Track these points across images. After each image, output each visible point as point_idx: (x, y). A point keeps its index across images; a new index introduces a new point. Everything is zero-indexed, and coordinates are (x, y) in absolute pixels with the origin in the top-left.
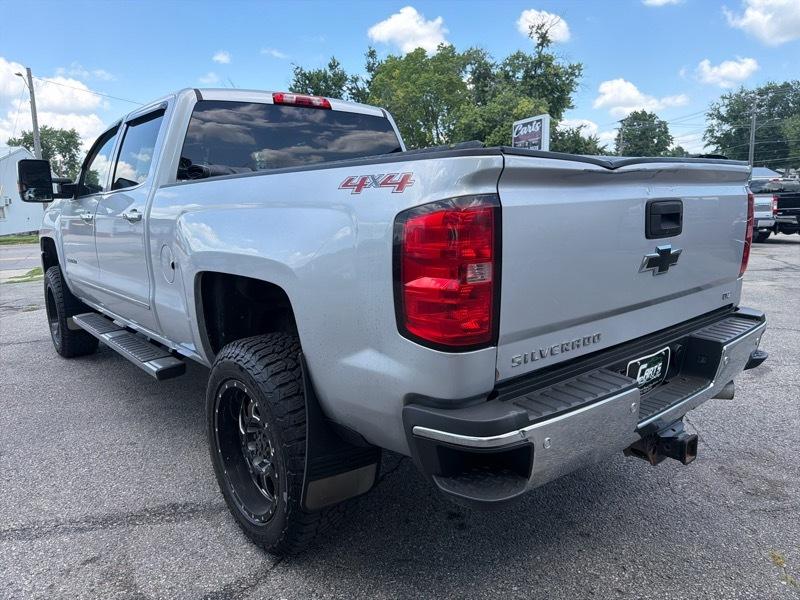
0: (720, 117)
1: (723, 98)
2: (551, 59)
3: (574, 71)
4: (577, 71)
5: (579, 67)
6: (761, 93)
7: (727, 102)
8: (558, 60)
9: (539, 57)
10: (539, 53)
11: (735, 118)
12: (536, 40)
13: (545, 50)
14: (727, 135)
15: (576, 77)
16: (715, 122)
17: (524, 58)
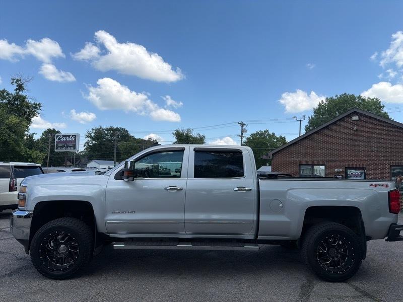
0: (91, 137)
1: (93, 129)
2: (25, 98)
3: (37, 107)
4: (38, 107)
5: (39, 105)
6: (108, 130)
7: (94, 131)
8: (28, 99)
9: (17, 95)
10: (17, 93)
11: (98, 139)
12: (15, 86)
13: (20, 93)
14: (94, 145)
15: (38, 109)
16: (89, 139)
17: (8, 94)
